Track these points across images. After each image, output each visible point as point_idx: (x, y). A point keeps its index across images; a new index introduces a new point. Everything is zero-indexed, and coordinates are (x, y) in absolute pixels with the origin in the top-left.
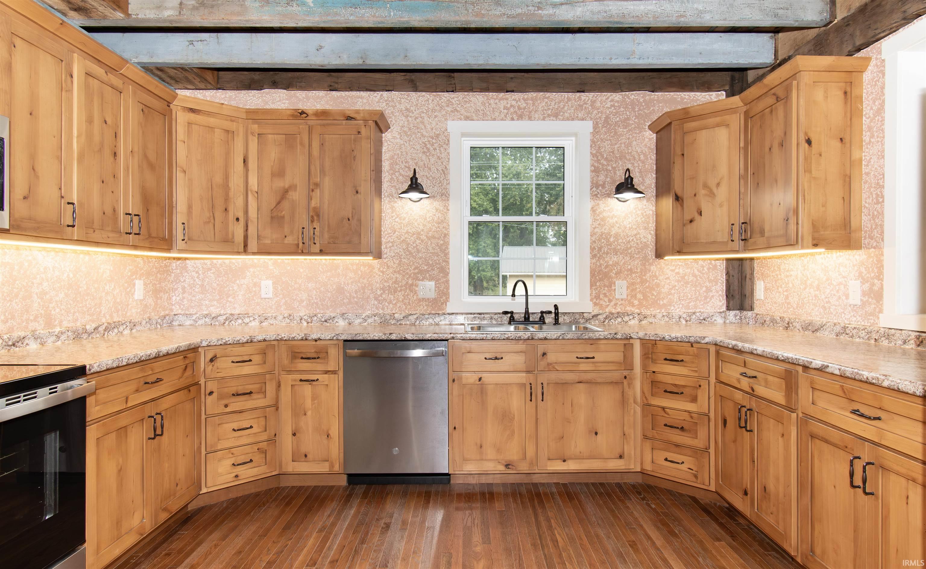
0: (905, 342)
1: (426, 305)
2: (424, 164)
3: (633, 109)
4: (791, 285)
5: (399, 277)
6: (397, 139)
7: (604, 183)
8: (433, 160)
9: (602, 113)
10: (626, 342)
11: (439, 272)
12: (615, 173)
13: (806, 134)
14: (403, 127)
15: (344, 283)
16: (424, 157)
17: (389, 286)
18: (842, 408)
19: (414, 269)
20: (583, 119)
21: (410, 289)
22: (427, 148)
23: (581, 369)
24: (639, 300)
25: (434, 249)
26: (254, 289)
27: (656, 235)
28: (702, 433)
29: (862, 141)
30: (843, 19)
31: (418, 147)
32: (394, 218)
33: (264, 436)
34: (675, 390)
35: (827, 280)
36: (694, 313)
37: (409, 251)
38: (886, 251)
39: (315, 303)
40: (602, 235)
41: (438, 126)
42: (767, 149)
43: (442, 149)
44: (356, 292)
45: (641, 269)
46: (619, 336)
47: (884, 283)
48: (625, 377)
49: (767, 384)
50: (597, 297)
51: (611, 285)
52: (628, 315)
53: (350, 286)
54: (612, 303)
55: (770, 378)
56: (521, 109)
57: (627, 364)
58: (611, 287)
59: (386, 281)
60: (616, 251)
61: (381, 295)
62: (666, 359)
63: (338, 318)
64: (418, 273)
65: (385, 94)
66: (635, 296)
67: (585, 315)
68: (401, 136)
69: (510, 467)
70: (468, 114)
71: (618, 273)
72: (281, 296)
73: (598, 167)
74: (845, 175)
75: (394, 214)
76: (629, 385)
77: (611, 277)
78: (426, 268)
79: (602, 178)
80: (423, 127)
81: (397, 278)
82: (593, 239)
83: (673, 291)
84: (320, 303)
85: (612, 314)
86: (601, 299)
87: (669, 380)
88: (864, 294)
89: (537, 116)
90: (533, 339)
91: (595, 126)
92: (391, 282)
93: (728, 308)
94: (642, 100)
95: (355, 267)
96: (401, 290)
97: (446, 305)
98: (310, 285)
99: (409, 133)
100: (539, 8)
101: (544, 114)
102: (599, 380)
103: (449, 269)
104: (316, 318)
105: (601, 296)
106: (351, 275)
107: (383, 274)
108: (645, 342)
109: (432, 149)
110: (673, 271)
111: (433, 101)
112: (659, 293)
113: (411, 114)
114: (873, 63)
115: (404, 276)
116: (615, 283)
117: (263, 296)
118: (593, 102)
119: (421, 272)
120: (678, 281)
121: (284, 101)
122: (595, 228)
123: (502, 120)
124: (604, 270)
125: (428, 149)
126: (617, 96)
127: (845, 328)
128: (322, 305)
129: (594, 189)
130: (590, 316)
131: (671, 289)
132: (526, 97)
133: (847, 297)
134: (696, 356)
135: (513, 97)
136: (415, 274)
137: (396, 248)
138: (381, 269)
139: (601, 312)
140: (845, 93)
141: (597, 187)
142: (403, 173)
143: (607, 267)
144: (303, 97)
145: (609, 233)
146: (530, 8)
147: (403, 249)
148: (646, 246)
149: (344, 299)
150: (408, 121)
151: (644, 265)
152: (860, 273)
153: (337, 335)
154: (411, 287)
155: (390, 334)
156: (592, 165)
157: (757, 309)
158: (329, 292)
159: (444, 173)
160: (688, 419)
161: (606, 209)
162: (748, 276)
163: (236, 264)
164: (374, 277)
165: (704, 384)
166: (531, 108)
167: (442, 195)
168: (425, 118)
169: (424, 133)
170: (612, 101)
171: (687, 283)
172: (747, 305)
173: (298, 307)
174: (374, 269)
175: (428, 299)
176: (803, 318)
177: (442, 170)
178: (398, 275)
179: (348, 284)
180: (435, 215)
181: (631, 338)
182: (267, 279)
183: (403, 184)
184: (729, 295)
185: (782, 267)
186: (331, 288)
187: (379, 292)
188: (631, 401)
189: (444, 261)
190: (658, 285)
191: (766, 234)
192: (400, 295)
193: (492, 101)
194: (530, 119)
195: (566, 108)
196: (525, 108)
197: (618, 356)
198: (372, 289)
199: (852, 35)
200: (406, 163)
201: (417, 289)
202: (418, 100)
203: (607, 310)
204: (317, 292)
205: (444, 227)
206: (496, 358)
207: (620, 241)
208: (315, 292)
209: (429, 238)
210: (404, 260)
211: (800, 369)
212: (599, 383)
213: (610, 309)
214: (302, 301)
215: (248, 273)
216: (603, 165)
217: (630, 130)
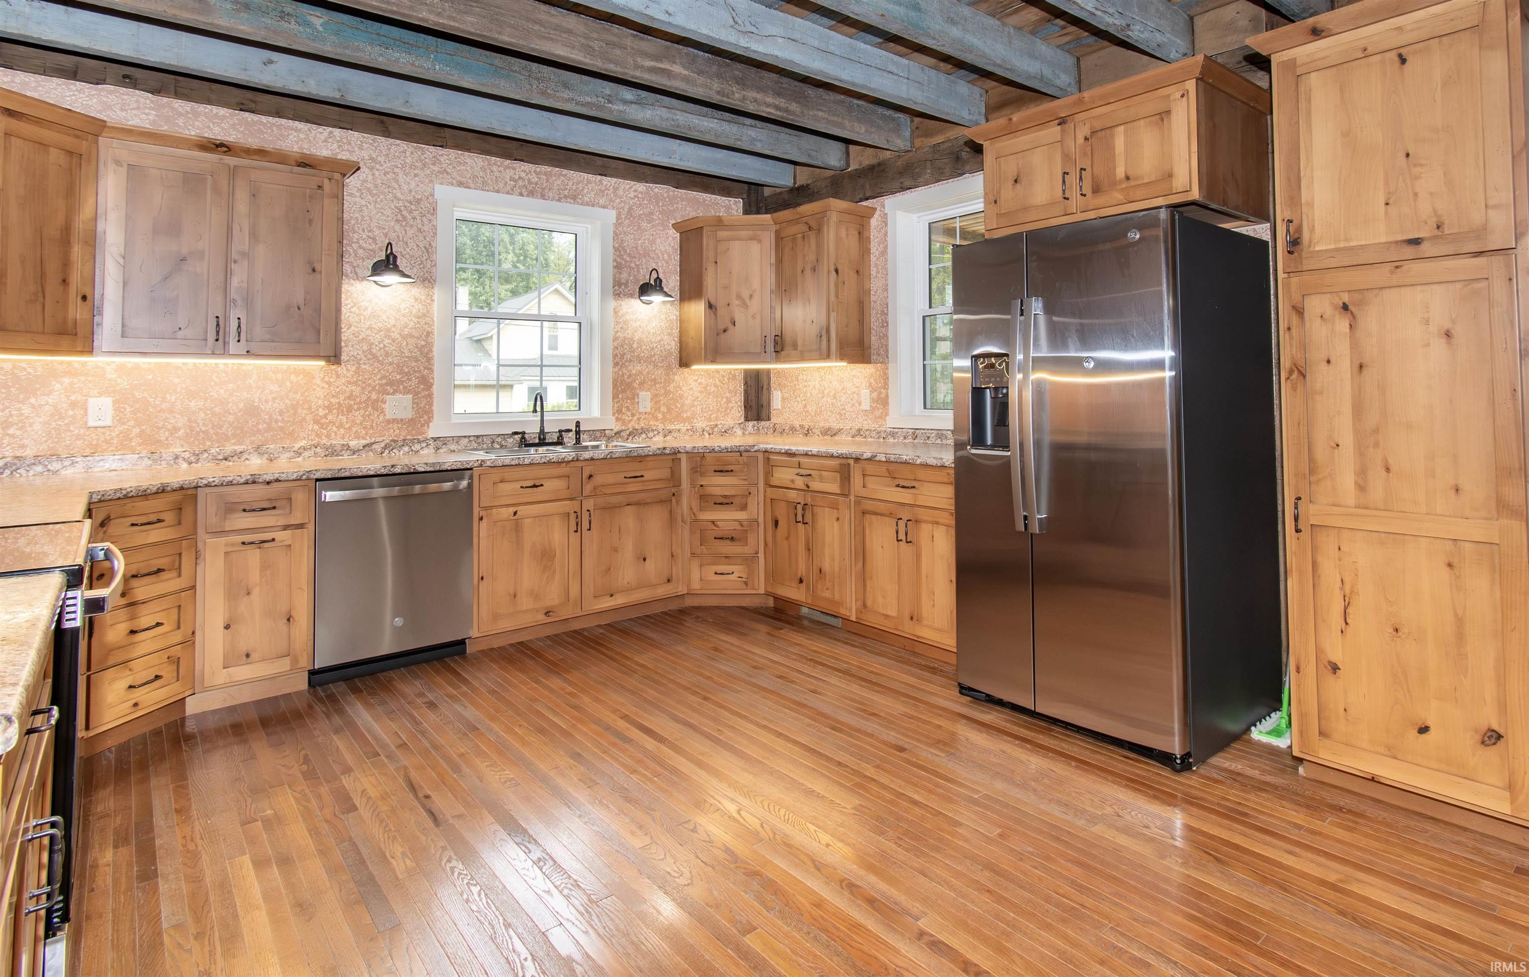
0: (905, 438)
1: (398, 428)
2: (398, 237)
3: (657, 203)
4: (809, 395)
5: (357, 390)
6: (355, 196)
7: (627, 281)
8: (410, 232)
9: (625, 202)
10: (674, 457)
11: (419, 382)
12: (638, 271)
13: (835, 265)
14: (365, 181)
15: (260, 400)
16: (397, 227)
17: (339, 403)
18: (888, 486)
19: (381, 379)
20: (604, 207)
21: (372, 408)
22: (402, 215)
23: (629, 489)
24: (663, 413)
25: (411, 352)
26: (71, 413)
27: (681, 342)
28: (751, 539)
29: (870, 275)
30: (856, 170)
31: (388, 212)
32: (349, 306)
33: (177, 637)
34: (724, 500)
35: (843, 389)
36: (716, 425)
37: (372, 354)
38: (890, 366)
39: (204, 432)
40: (624, 341)
41: (418, 189)
42: (799, 271)
43: (424, 219)
44: (281, 413)
45: (665, 380)
46: (667, 451)
47: (889, 392)
48: (674, 495)
49: (821, 479)
50: (619, 411)
51: (634, 396)
52: (653, 431)
53: (270, 403)
54: (635, 418)
55: (825, 474)
56: (532, 183)
57: (674, 479)
58: (634, 399)
59: (333, 396)
60: (639, 359)
61: (325, 416)
62: (715, 471)
63: (250, 453)
64: (387, 384)
65: (337, 132)
66: (658, 409)
67: (607, 432)
68: (362, 194)
69: (551, 614)
70: (463, 180)
71: (642, 384)
72: (132, 423)
73: (621, 263)
74: (860, 302)
75: (349, 301)
76: (678, 502)
77: (634, 388)
78: (398, 377)
79: (624, 275)
80: (397, 187)
81: (352, 391)
82: (616, 345)
83: (696, 403)
84: (212, 431)
85: (637, 430)
86: (623, 414)
87: (718, 491)
88: (873, 400)
89: (551, 194)
90: (578, 460)
91: (618, 217)
92: (342, 397)
93: (747, 419)
94: (665, 195)
95: (279, 376)
96: (359, 409)
97: (428, 427)
98: (193, 404)
99: (374, 192)
100: (610, 102)
101: (560, 194)
102: (649, 500)
103: (433, 378)
104: (206, 455)
105: (624, 410)
106: (274, 388)
107: (329, 386)
108: (691, 455)
109: (409, 217)
110: (696, 381)
111: (412, 153)
112: (683, 405)
113: (378, 166)
114: (878, 213)
115: (363, 388)
116: (638, 395)
117: (91, 423)
118: (616, 189)
119: (391, 383)
120: (701, 392)
121: (147, 111)
122: (617, 332)
123: (508, 193)
124: (627, 380)
125: (404, 218)
126: (641, 187)
127: (859, 430)
128: (216, 434)
129: (617, 288)
130: (613, 434)
131: (694, 401)
132: (538, 170)
133: (860, 404)
134: (746, 464)
135: (523, 168)
136: (381, 385)
137: (351, 349)
138: (327, 379)
139: (623, 428)
140: (859, 233)
141: (620, 285)
142: (365, 245)
143: (629, 376)
144: (187, 111)
145: (632, 339)
146: (600, 99)
147: (363, 352)
148: (670, 353)
149: (258, 424)
150: (373, 175)
151: (667, 374)
152: (870, 384)
153: (308, 472)
154: (376, 405)
155: (393, 466)
156: (615, 260)
157: (774, 419)
158: (230, 414)
159: (428, 253)
160: (739, 528)
161: (630, 311)
162: (765, 387)
163: (29, 370)
164: (314, 390)
165: (753, 490)
166: (545, 185)
167: (424, 281)
168: (401, 175)
169: (399, 195)
170: (635, 191)
171: (709, 394)
172: (764, 415)
173: (167, 439)
174: (313, 378)
175: (402, 420)
176: (821, 425)
177: (425, 247)
178: (354, 388)
179: (267, 401)
180: (413, 306)
181: (679, 452)
182: (101, 394)
183: (364, 260)
184: (747, 406)
185: (800, 377)
186: (235, 407)
187: (321, 412)
188: (679, 519)
189: (425, 368)
190: (681, 397)
191: (799, 348)
192: (358, 416)
193: (495, 168)
194: (543, 197)
195: (585, 191)
196: (536, 183)
197: (665, 473)
198: (310, 408)
199: (863, 186)
200: (369, 231)
201: (384, 406)
202: (389, 149)
203: (630, 426)
204: (207, 415)
205: (426, 323)
206: (535, 486)
207: (644, 347)
208: (203, 415)
209: (404, 337)
210: (363, 367)
211: (852, 462)
212: (647, 504)
213: (633, 424)
214: (177, 429)
215: (58, 386)
216: (626, 261)
217: (653, 226)
